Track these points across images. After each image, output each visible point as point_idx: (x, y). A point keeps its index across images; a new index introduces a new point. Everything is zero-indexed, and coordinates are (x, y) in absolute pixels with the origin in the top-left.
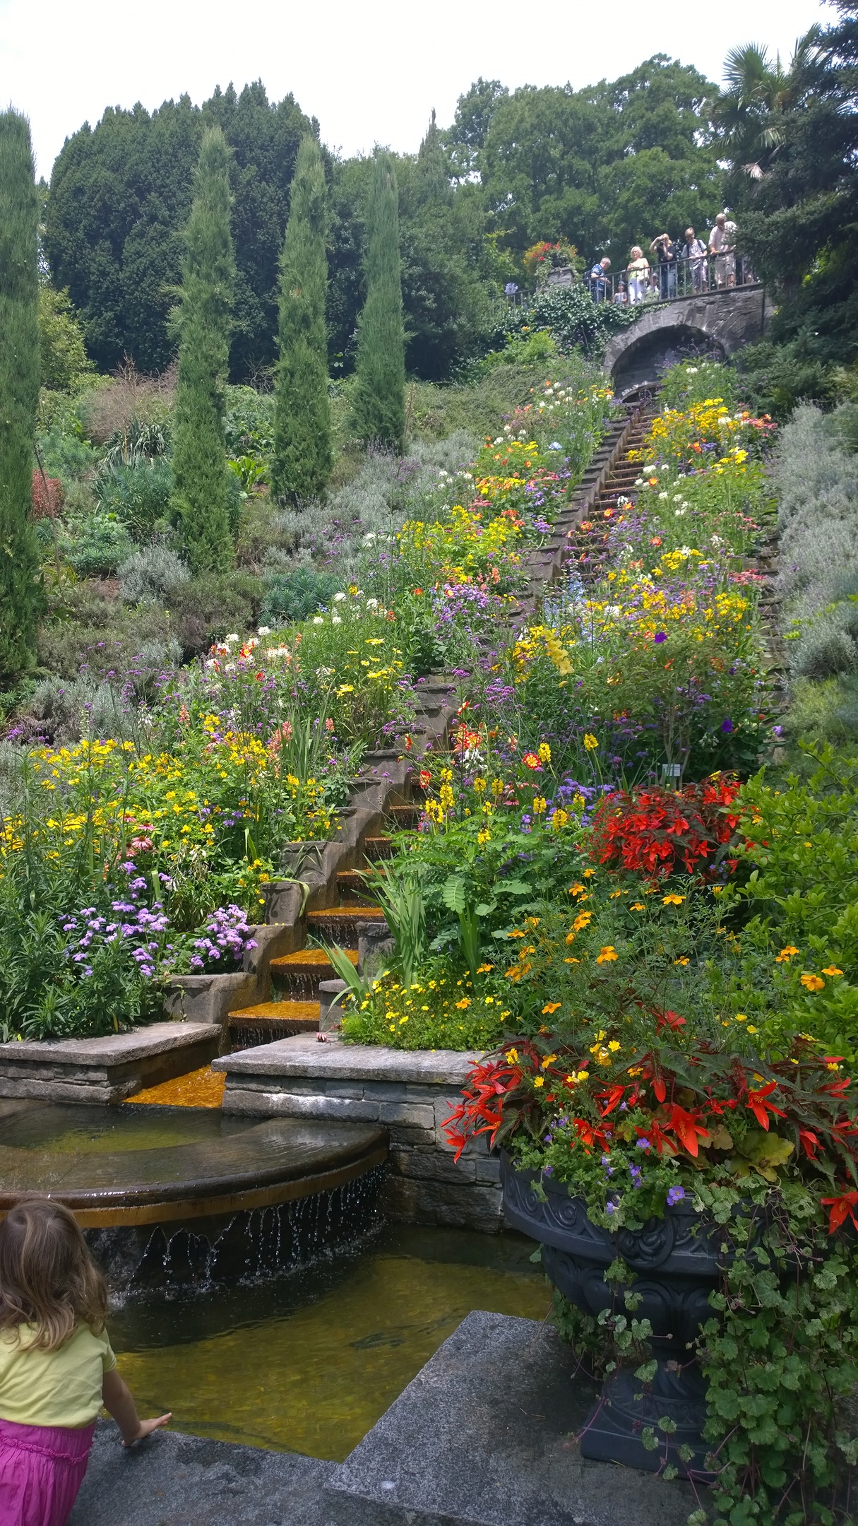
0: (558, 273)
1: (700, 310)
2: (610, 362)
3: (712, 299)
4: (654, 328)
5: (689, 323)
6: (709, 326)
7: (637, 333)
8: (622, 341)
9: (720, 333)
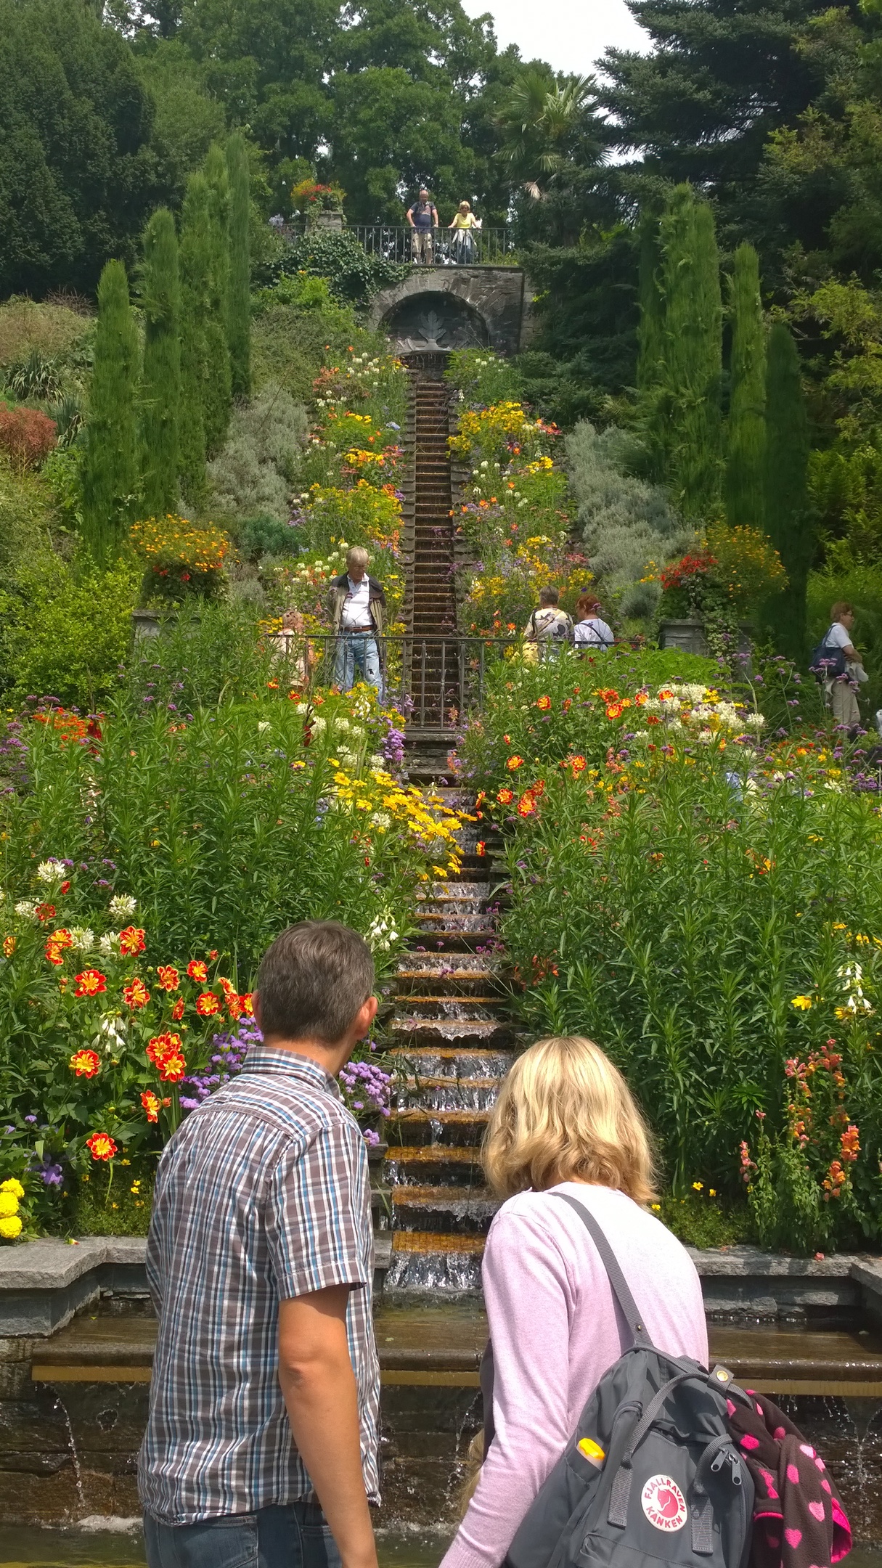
0: (329, 216)
1: (465, 281)
2: (378, 315)
3: (476, 273)
4: (421, 290)
5: (454, 292)
6: (473, 299)
7: (404, 292)
8: (391, 297)
9: (482, 306)
